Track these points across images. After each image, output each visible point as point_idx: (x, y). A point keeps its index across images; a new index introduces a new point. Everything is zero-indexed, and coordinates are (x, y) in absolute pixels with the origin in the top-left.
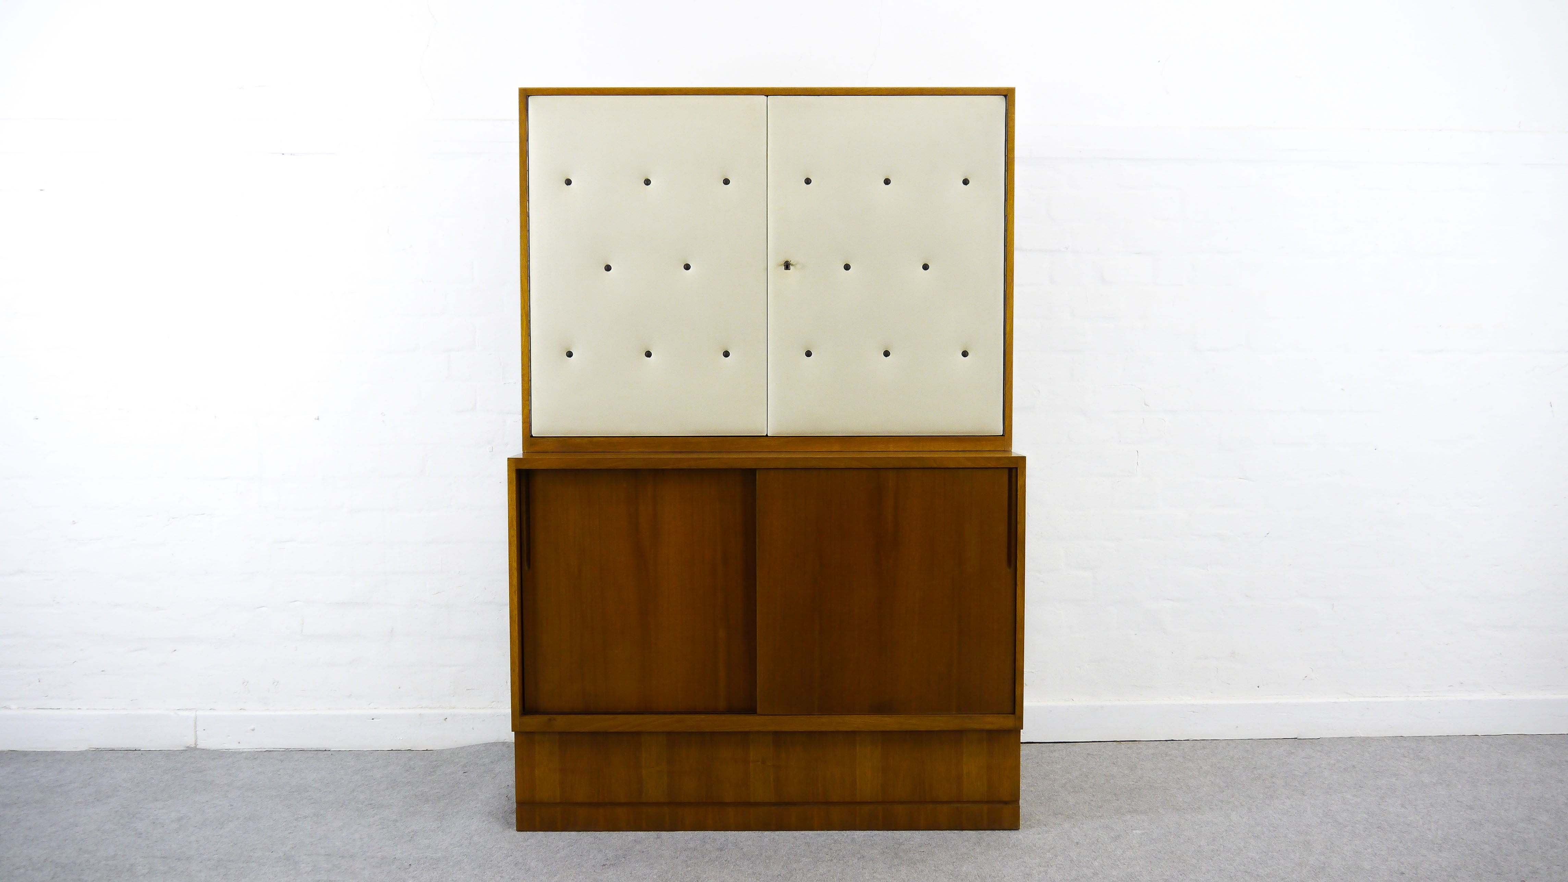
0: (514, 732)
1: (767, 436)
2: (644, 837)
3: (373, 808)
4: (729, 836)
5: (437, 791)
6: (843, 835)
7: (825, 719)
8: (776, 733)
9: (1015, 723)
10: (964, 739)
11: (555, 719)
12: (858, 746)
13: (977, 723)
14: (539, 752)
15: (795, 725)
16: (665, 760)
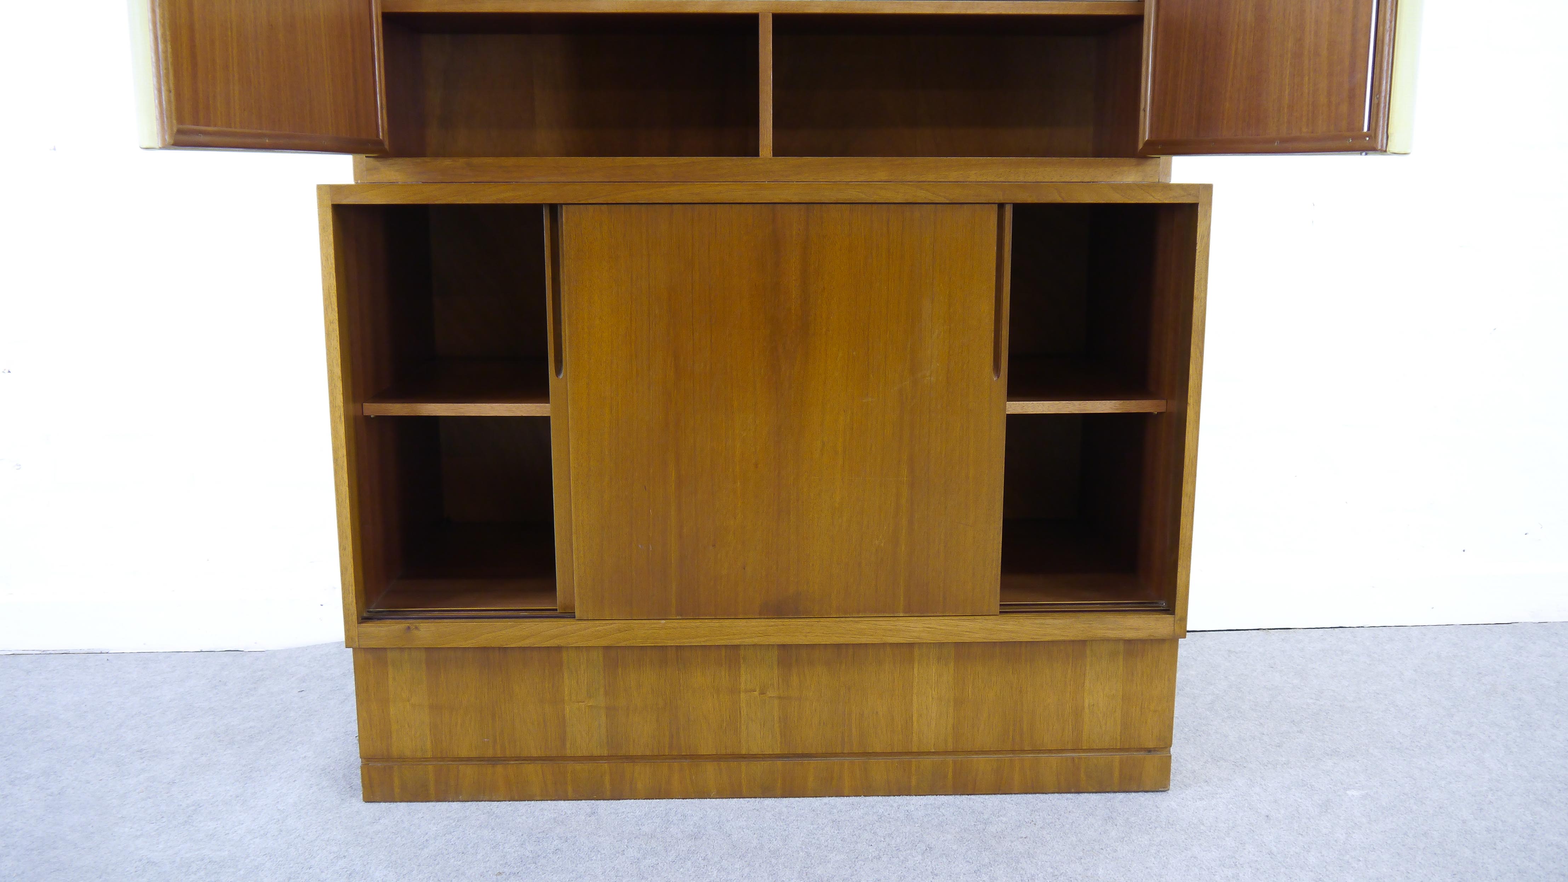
0: (351, 649)
2: (569, 812)
3: (142, 758)
4: (709, 810)
5: (251, 724)
6: (892, 806)
8: (783, 647)
9: (1174, 629)
10: (1088, 652)
11: (416, 628)
12: (916, 665)
13: (1113, 629)
14: (394, 679)
15: (816, 634)
16: (602, 690)
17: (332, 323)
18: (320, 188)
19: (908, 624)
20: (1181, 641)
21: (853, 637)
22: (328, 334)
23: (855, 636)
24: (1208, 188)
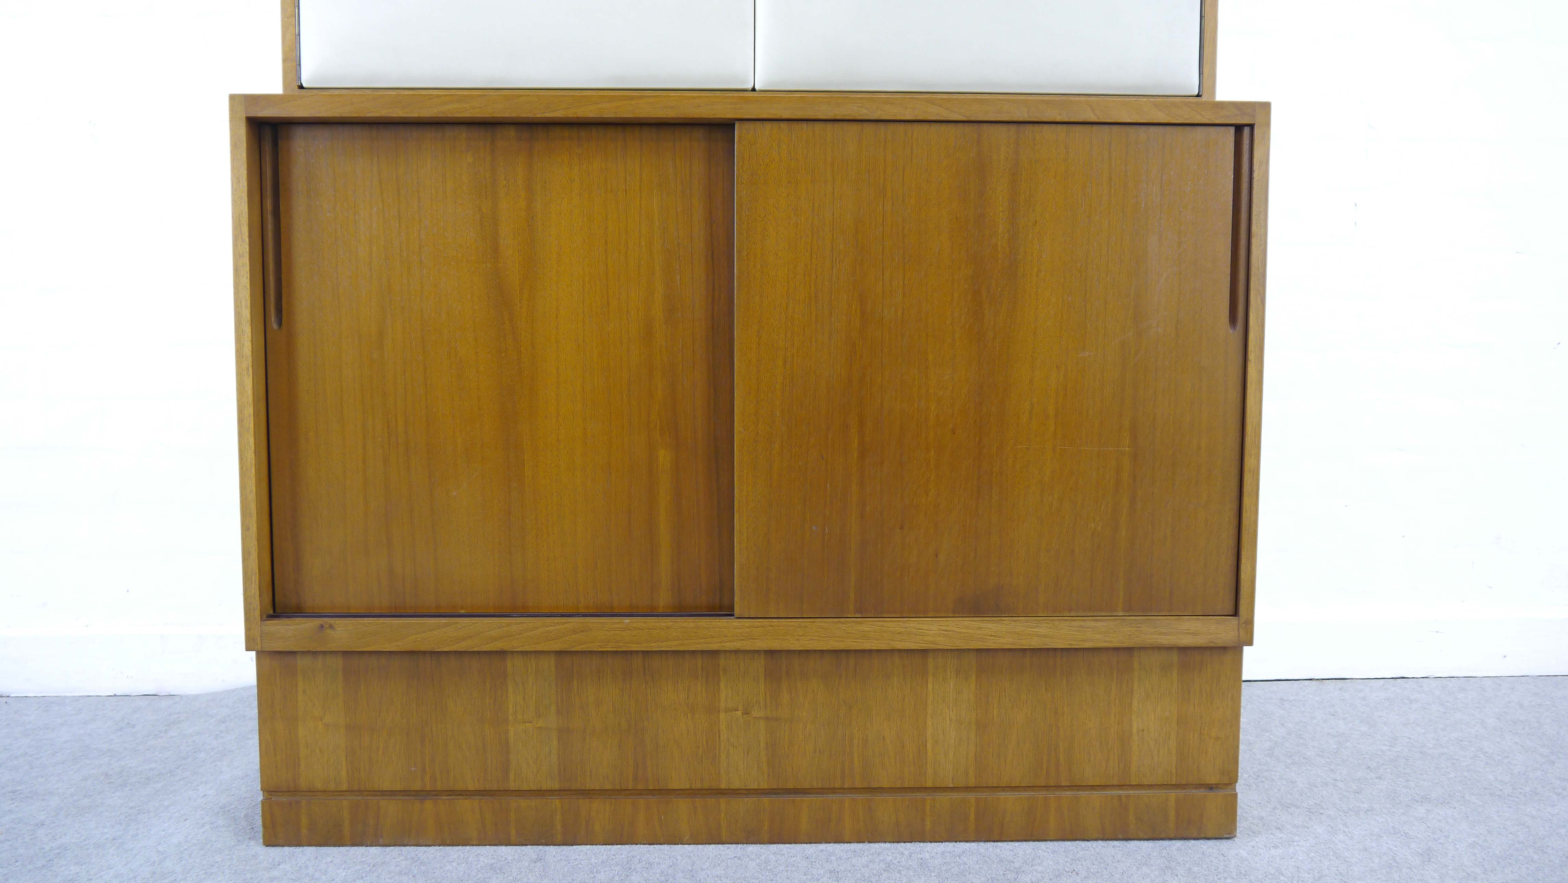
0: (253, 654)
1: (754, 90)
2: (510, 858)
4: (679, 858)
6: (902, 854)
7: (869, 626)
8: (771, 653)
9: (1239, 634)
10: (1136, 665)
11: (331, 627)
12: (930, 679)
13: (1165, 634)
14: (304, 691)
15: (810, 638)
16: (553, 708)
17: (241, 256)
18: (233, 98)
19: (921, 626)
20: (1246, 649)
21: (855, 642)
22: (236, 270)
23: (857, 640)
24: (1266, 107)
